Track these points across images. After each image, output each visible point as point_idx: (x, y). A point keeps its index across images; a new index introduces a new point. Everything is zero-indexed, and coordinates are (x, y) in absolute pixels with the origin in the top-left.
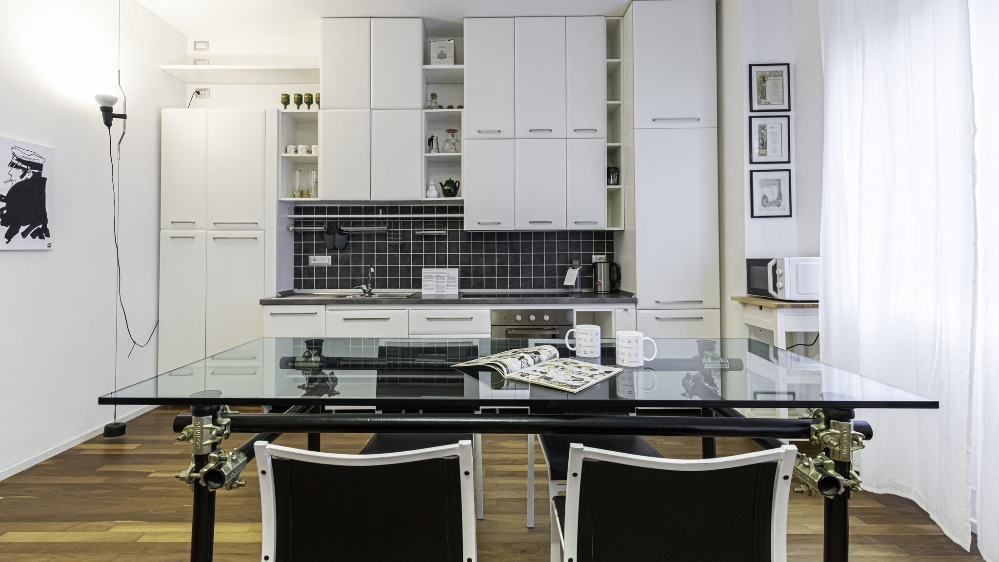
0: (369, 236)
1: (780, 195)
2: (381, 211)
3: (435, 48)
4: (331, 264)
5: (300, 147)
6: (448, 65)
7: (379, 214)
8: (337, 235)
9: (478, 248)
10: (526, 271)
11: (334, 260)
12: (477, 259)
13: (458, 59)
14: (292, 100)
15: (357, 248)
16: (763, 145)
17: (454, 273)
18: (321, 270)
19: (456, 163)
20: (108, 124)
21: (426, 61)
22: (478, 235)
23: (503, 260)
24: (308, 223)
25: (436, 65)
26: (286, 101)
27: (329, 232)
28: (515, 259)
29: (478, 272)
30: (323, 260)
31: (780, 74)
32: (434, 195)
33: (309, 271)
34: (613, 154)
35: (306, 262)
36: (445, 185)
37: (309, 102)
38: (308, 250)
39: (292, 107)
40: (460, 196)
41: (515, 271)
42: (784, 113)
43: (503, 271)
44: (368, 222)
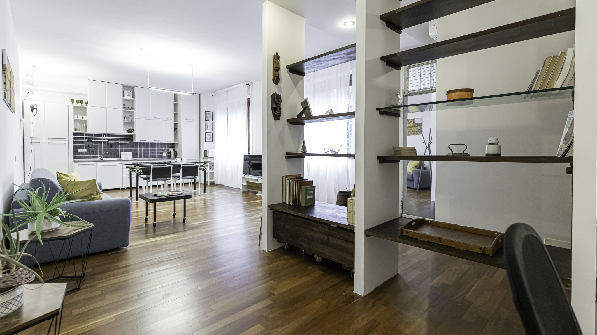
0: (100, 143)
1: (210, 137)
2: (104, 136)
3: (126, 93)
4: (86, 151)
5: (79, 116)
6: (130, 98)
7: (104, 137)
8: (90, 142)
9: (137, 147)
10: (151, 153)
11: (88, 150)
12: (137, 150)
13: (133, 97)
14: (75, 101)
15: (96, 146)
16: (208, 128)
17: (131, 154)
18: (82, 153)
19: (132, 124)
20: (32, 111)
21: (124, 96)
22: (137, 143)
23: (144, 150)
24: (78, 139)
25: (126, 97)
26: (73, 101)
27: (87, 141)
28: (148, 150)
29: (137, 153)
30: (84, 150)
31: (210, 114)
32: (125, 133)
33: (78, 154)
34: (176, 125)
35: (77, 150)
36: (129, 130)
37: (82, 103)
38: (77, 147)
39: (75, 104)
40: (134, 133)
41: (148, 153)
42: (211, 122)
43: (144, 153)
44: (100, 139)
